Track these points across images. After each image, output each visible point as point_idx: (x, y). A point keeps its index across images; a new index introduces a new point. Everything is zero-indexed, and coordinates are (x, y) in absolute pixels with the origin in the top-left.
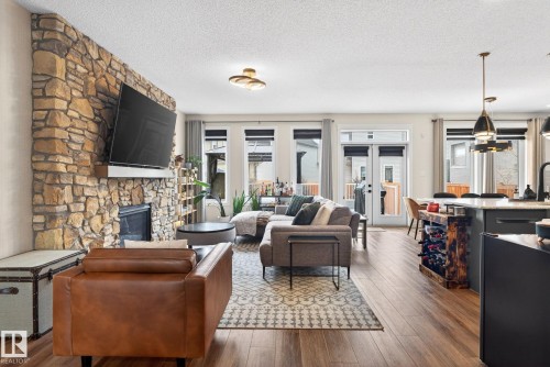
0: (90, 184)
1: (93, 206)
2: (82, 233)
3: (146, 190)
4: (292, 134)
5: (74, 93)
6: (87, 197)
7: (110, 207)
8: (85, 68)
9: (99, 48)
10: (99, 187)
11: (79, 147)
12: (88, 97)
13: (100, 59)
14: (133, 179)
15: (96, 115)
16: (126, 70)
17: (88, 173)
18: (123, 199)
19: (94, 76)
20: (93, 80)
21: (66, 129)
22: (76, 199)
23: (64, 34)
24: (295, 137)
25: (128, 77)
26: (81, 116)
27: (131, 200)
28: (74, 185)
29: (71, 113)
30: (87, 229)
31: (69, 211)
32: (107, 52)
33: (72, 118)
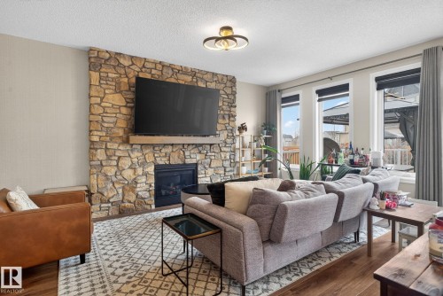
0: (121, 148)
1: (126, 163)
2: (114, 179)
3: (187, 153)
4: (373, 85)
5: (107, 92)
6: (119, 157)
7: (144, 164)
8: (118, 73)
9: (132, 57)
10: (132, 151)
11: (112, 125)
12: (121, 92)
13: (133, 64)
14: (172, 145)
15: (128, 102)
16: (163, 66)
17: (120, 141)
18: (158, 159)
19: (127, 77)
20: (126, 80)
21: (99, 115)
22: (109, 158)
23: (98, 57)
24: (379, 88)
25: (165, 70)
26: (113, 105)
27: (169, 160)
28: (106, 149)
29: (103, 104)
30: (119, 177)
31: (101, 164)
32: (140, 59)
33: (104, 108)
